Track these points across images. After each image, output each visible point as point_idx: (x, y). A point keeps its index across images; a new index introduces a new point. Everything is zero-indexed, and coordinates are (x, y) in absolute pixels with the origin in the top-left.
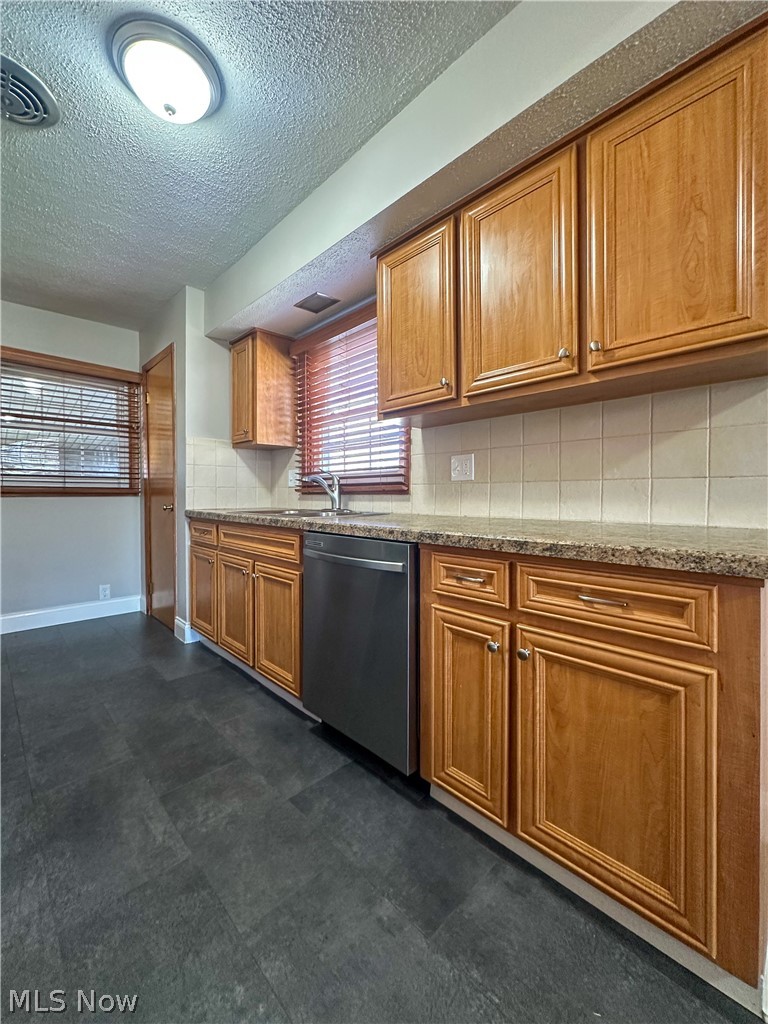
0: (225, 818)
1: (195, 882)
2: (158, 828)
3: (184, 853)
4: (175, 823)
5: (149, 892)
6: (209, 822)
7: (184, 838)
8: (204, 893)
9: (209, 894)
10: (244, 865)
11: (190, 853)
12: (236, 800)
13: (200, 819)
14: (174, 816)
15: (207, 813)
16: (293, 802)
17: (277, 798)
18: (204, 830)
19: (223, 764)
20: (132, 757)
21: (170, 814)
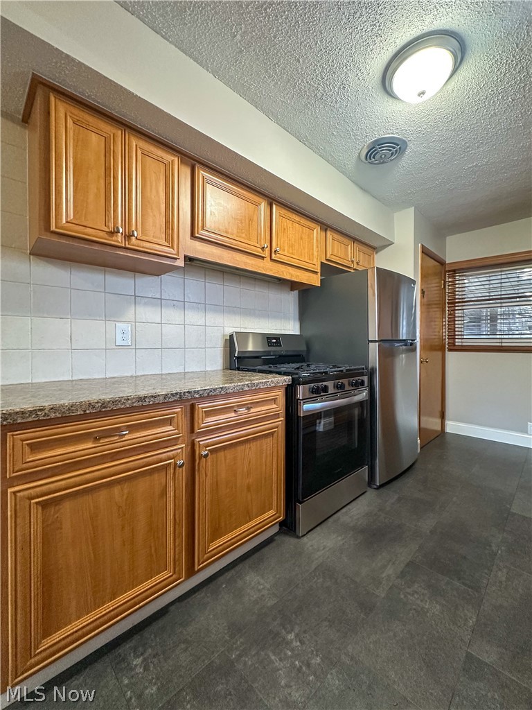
0: (419, 606)
1: (367, 607)
2: (390, 571)
3: (381, 593)
4: (397, 577)
5: (352, 586)
6: (409, 596)
7: (391, 588)
8: (362, 615)
9: (363, 619)
10: (391, 634)
11: (383, 595)
12: (438, 607)
13: (408, 590)
14: (402, 575)
15: (416, 592)
16: (467, 656)
17: (462, 640)
18: (402, 596)
19: (463, 584)
20: (428, 532)
21: (402, 572)
